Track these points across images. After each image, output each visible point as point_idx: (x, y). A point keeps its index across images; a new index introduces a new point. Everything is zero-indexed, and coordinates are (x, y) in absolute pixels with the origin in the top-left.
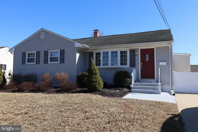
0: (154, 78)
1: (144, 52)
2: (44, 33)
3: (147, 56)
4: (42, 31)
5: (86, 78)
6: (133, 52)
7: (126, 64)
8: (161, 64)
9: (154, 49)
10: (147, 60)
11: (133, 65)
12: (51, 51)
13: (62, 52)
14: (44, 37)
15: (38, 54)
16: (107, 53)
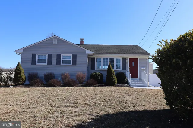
0: (138, 77)
1: (131, 60)
2: (56, 39)
3: (133, 63)
4: (55, 37)
5: (99, 77)
6: (124, 60)
7: (120, 68)
8: (142, 68)
9: (138, 59)
10: (133, 65)
11: (124, 68)
12: (64, 55)
14: (56, 43)
15: (50, 56)
16: (107, 59)
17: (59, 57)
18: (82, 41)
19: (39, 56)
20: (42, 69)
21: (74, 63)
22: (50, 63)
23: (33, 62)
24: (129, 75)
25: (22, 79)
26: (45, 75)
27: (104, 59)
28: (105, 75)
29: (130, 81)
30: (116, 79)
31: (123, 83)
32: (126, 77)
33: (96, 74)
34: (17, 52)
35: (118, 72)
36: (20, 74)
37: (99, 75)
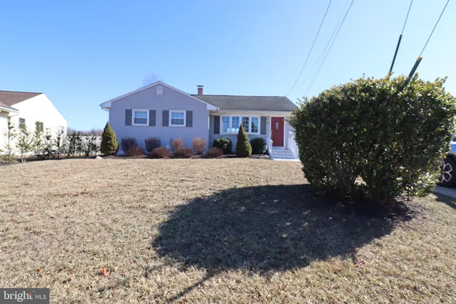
0: (283, 146)
1: (274, 120)
2: (162, 87)
3: (277, 124)
4: (160, 84)
5: (226, 145)
6: (264, 119)
7: (257, 131)
9: (283, 118)
10: (277, 128)
11: (263, 132)
12: (173, 111)
13: (189, 114)
14: (162, 93)
15: (153, 113)
16: (238, 118)
17: (166, 114)
18: (200, 90)
19: (136, 112)
20: (142, 133)
21: (189, 123)
22: (153, 123)
23: (128, 122)
24: (270, 142)
25: (113, 147)
26: (146, 141)
27: (234, 118)
28: (235, 141)
29: (270, 151)
30: (251, 148)
31: (262, 153)
32: (265, 144)
33: (221, 141)
34: (103, 106)
35: (253, 138)
36: (110, 139)
37: (226, 142)
